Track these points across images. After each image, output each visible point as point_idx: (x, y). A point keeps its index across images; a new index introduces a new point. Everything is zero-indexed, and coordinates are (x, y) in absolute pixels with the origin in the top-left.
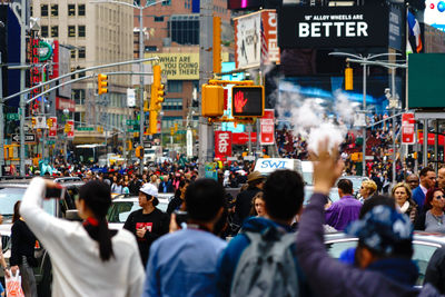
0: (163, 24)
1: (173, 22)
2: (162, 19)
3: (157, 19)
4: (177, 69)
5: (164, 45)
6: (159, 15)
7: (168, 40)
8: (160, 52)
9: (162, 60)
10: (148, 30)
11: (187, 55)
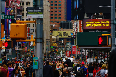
0: (59, 24)
1: (62, 23)
2: (58, 22)
3: (57, 22)
4: (62, 35)
5: (59, 29)
6: (58, 21)
7: (60, 28)
8: (58, 30)
9: (58, 33)
10: (55, 25)
11: (65, 31)
